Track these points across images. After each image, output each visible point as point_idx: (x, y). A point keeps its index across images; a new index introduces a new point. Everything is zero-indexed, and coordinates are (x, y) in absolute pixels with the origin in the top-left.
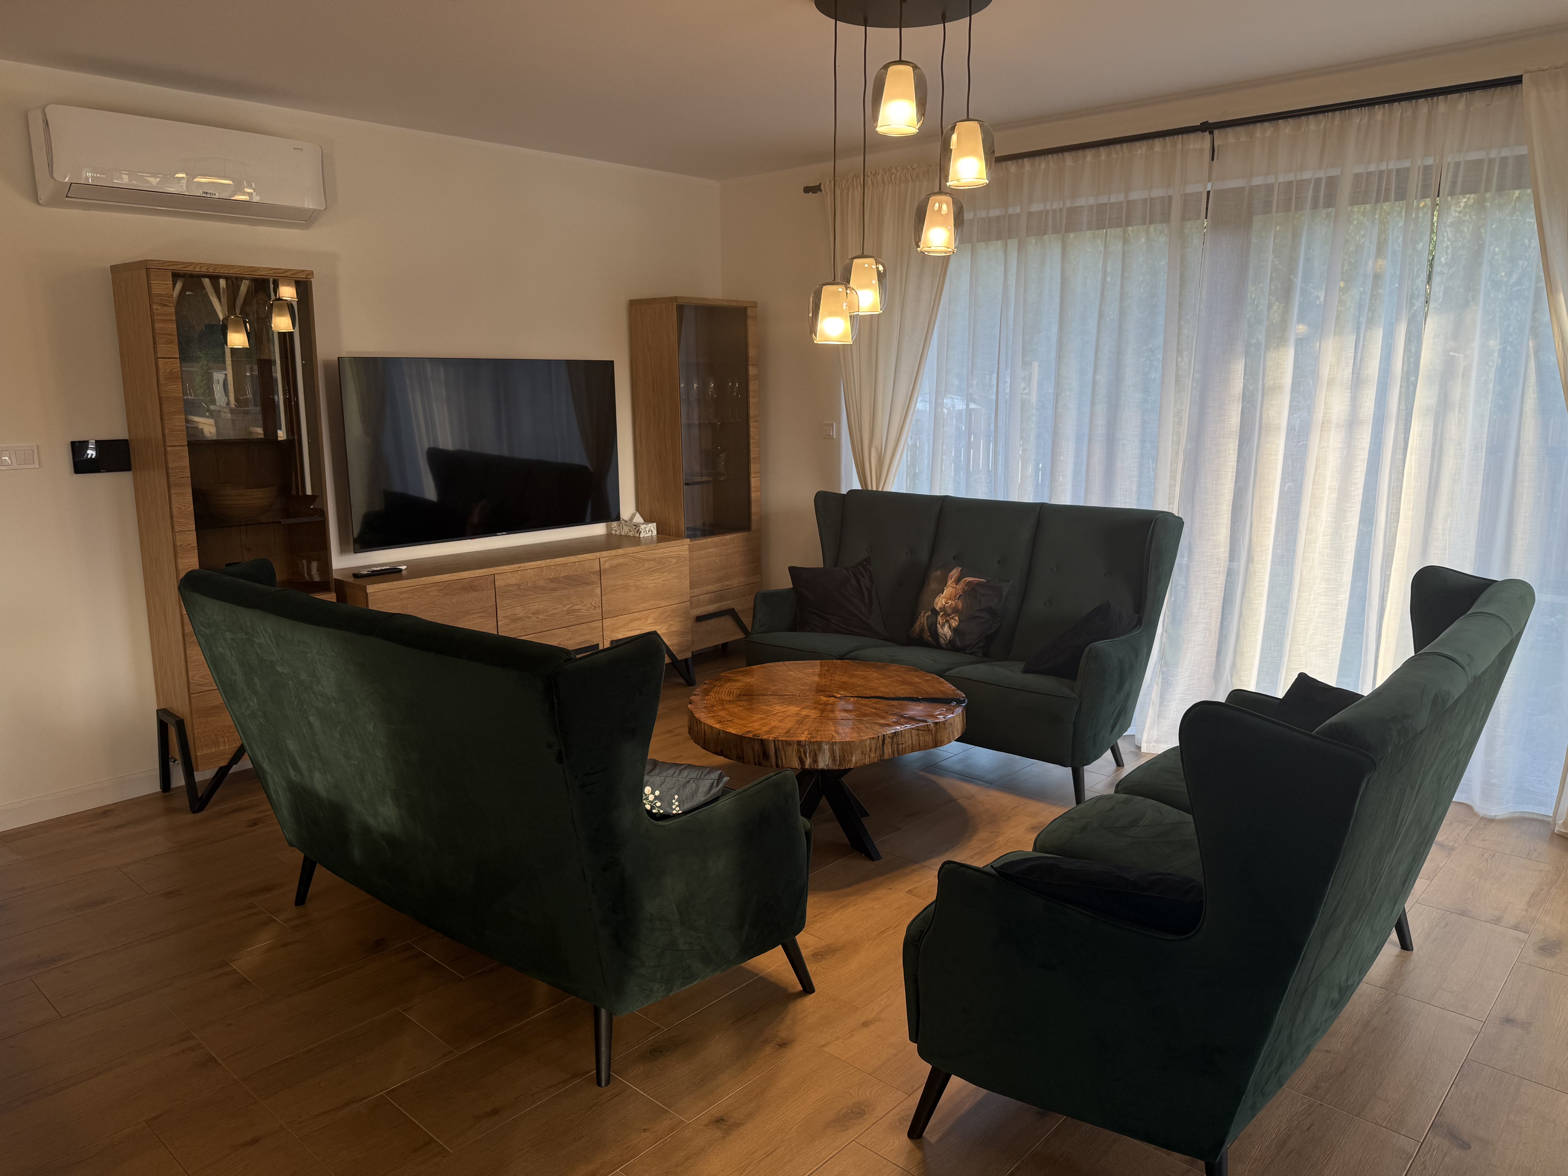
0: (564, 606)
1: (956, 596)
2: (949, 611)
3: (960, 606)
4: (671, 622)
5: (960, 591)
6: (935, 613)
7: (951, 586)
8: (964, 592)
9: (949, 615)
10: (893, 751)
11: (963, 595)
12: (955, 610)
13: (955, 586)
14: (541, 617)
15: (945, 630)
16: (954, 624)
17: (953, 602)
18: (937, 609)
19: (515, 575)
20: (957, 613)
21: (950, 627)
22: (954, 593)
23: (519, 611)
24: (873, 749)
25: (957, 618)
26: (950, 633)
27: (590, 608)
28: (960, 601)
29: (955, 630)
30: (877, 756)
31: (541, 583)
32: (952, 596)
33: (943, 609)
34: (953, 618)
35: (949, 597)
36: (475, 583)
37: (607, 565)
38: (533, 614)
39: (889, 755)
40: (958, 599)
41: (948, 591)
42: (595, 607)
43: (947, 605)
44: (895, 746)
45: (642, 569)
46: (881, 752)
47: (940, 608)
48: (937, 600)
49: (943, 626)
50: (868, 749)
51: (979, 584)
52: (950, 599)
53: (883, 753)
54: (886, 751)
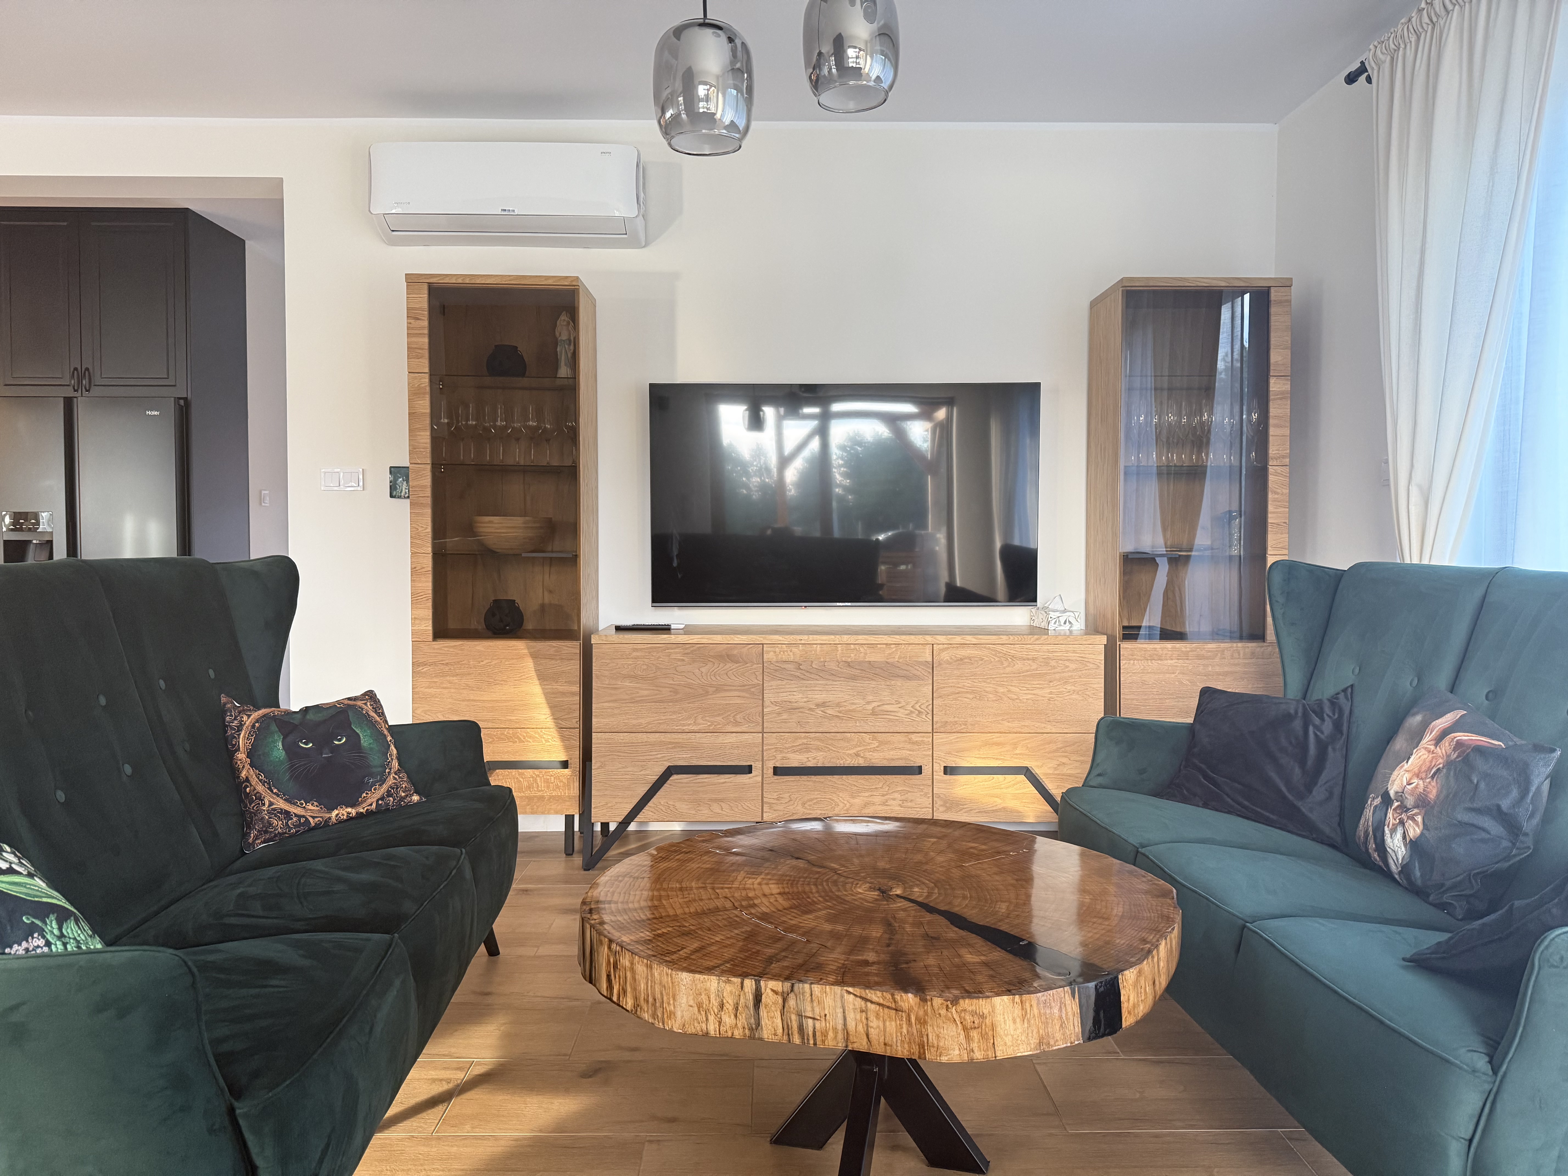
0: (868, 703)
1: (1429, 769)
2: (1410, 801)
3: (1433, 795)
4: (1064, 760)
5: (1441, 761)
6: (1387, 800)
7: (1426, 748)
8: (1449, 764)
9: (1407, 810)
10: (787, 1029)
11: (1445, 770)
12: (1422, 802)
13: (1432, 747)
14: (830, 711)
15: (1396, 841)
16: (1414, 831)
17: (1421, 782)
18: (1392, 793)
19: (794, 650)
20: (1424, 807)
21: (1404, 837)
22: (1428, 764)
23: (798, 697)
24: (729, 1007)
25: (1419, 819)
26: (1403, 849)
27: (912, 712)
28: (1434, 784)
29: (1414, 845)
30: (739, 1025)
31: (833, 666)
32: (1424, 769)
33: (1400, 796)
34: (1412, 818)
35: (1416, 770)
36: (735, 652)
37: (945, 656)
38: (818, 705)
39: (775, 1035)
40: (1433, 777)
41: (1420, 757)
42: (920, 712)
43: (1409, 787)
44: (794, 1017)
45: (1008, 670)
46: (752, 1021)
47: (1397, 793)
48: (1395, 773)
49: (1393, 831)
50: (715, 1003)
51: (1479, 750)
52: (1417, 775)
53: (758, 1024)
54: (765, 1021)
